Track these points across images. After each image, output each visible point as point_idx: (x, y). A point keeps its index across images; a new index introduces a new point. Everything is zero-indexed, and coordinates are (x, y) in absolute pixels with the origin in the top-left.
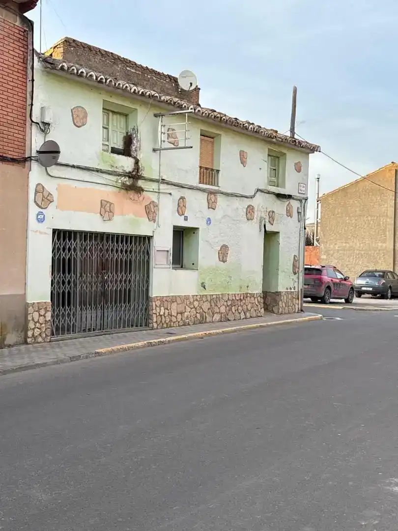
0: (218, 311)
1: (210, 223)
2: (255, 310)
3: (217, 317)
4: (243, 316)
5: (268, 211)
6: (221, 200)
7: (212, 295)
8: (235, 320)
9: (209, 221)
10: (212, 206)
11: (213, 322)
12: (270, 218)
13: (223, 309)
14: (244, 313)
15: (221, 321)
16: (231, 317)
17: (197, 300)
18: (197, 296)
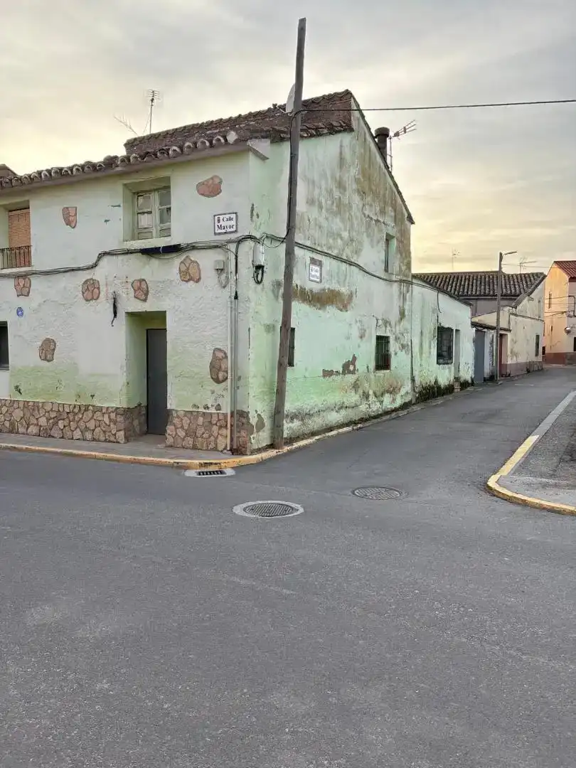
0: (35, 422)
1: (22, 314)
2: (104, 432)
3: (33, 430)
4: (77, 434)
5: (130, 280)
6: (36, 283)
7: (28, 402)
8: (63, 437)
9: (20, 312)
10: (24, 292)
11: (27, 434)
12: (135, 291)
13: (43, 421)
14: (82, 432)
15: (39, 436)
16: (55, 432)
17: (5, 405)
18: (6, 400)
